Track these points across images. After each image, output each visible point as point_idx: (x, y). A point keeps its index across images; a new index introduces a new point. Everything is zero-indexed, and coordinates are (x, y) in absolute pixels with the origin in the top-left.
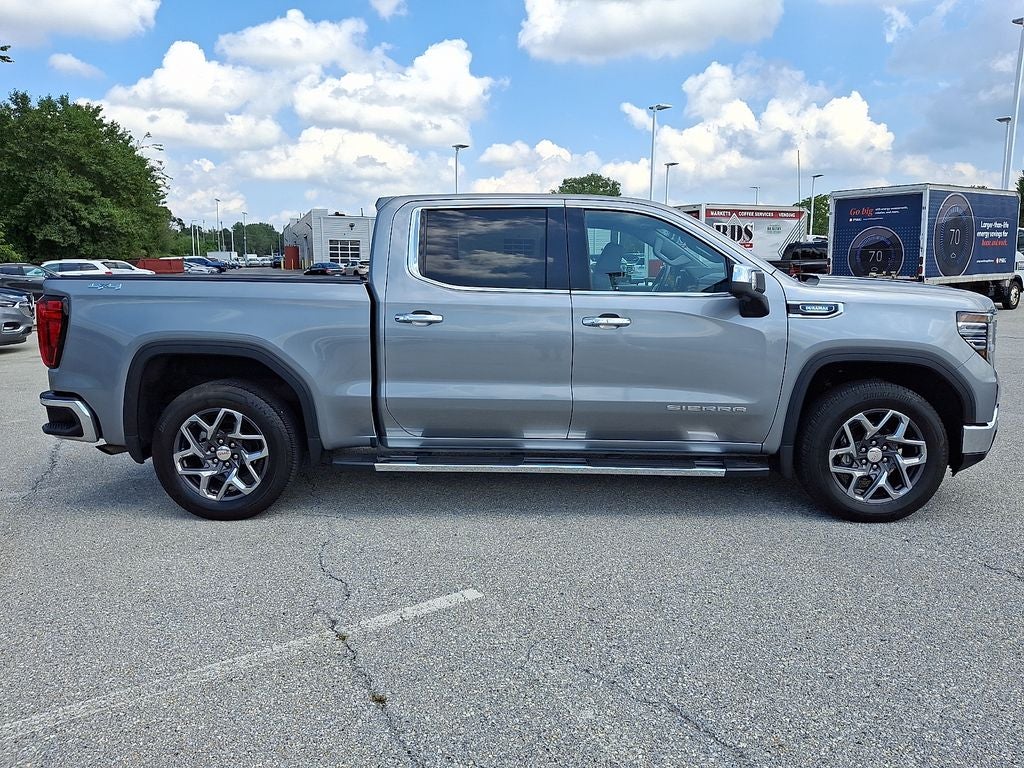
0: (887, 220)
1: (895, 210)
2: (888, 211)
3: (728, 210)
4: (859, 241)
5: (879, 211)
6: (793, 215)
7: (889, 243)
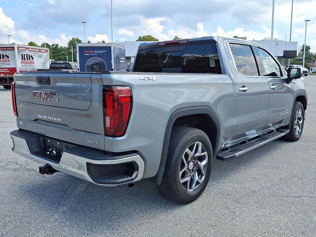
0: (99, 55)
1: (102, 52)
2: (99, 52)
3: (25, 48)
4: (90, 62)
5: (96, 52)
6: (45, 51)
7: (101, 63)
